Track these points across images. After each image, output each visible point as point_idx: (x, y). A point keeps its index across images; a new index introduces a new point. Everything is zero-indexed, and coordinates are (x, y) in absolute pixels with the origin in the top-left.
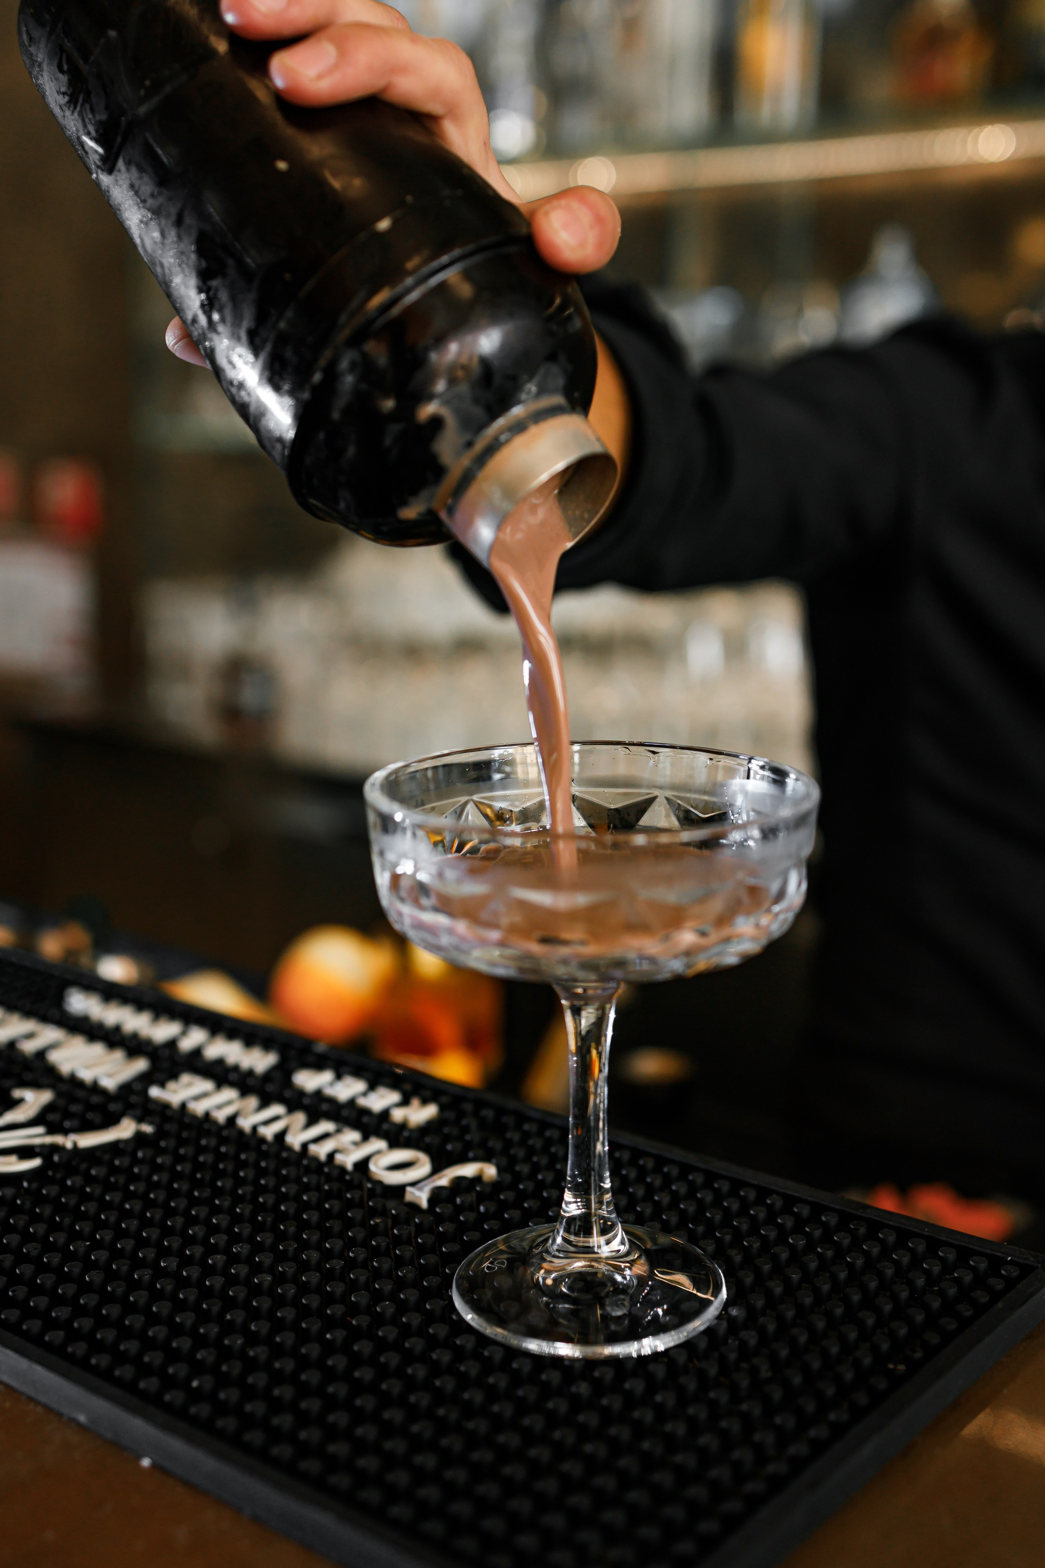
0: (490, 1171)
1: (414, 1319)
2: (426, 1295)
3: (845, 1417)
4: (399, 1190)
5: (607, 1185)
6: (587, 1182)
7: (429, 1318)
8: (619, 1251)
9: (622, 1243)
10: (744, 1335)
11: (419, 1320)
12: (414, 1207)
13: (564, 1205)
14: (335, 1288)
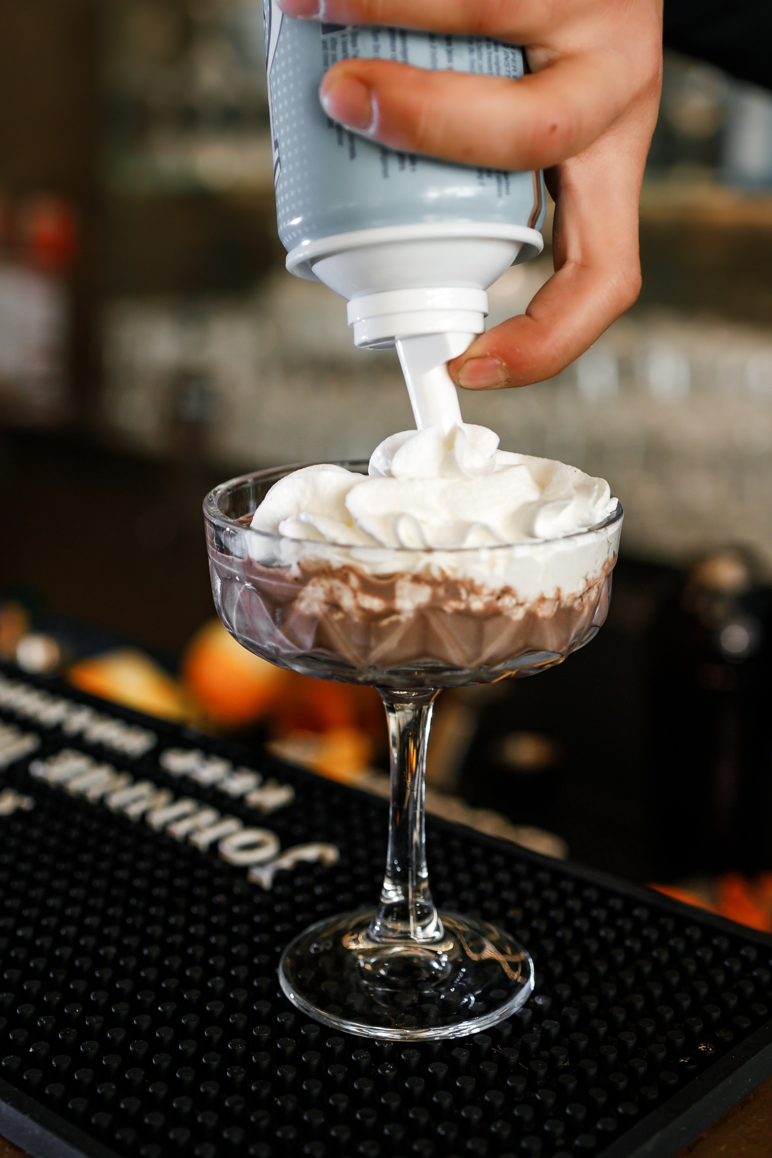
0: (331, 854)
1: (241, 996)
2: (255, 971)
3: (633, 1111)
4: (244, 870)
5: (425, 874)
6: (405, 872)
7: (255, 995)
8: (433, 938)
9: (438, 929)
10: (547, 1024)
11: (246, 996)
12: (257, 887)
13: (383, 892)
14: (172, 962)
